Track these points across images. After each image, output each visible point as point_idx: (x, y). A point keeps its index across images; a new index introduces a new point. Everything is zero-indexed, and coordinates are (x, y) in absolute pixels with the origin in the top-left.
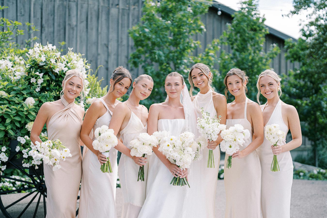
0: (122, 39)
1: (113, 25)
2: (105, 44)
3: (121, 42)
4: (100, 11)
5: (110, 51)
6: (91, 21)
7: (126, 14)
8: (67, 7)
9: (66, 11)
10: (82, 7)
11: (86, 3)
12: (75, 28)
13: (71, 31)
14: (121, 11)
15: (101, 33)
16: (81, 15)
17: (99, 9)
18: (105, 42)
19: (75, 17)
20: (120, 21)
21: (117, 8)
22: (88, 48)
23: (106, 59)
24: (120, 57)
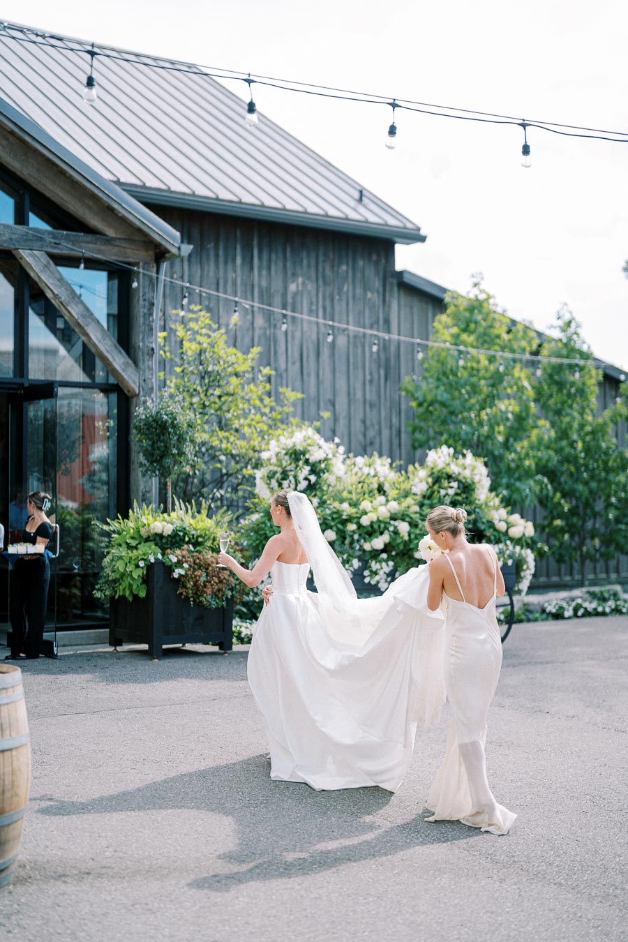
0: (354, 389)
1: (341, 366)
2: (330, 400)
3: (354, 395)
4: (321, 340)
5: (337, 412)
6: (308, 360)
7: (359, 346)
8: (272, 339)
9: (270, 347)
10: (293, 337)
11: (299, 328)
12: (284, 376)
13: (279, 380)
14: (351, 340)
15: (323, 382)
16: (292, 350)
17: (318, 340)
18: (329, 396)
19: (284, 355)
20: (351, 360)
21: (345, 334)
22: (305, 409)
23: (332, 426)
24: (352, 422)
